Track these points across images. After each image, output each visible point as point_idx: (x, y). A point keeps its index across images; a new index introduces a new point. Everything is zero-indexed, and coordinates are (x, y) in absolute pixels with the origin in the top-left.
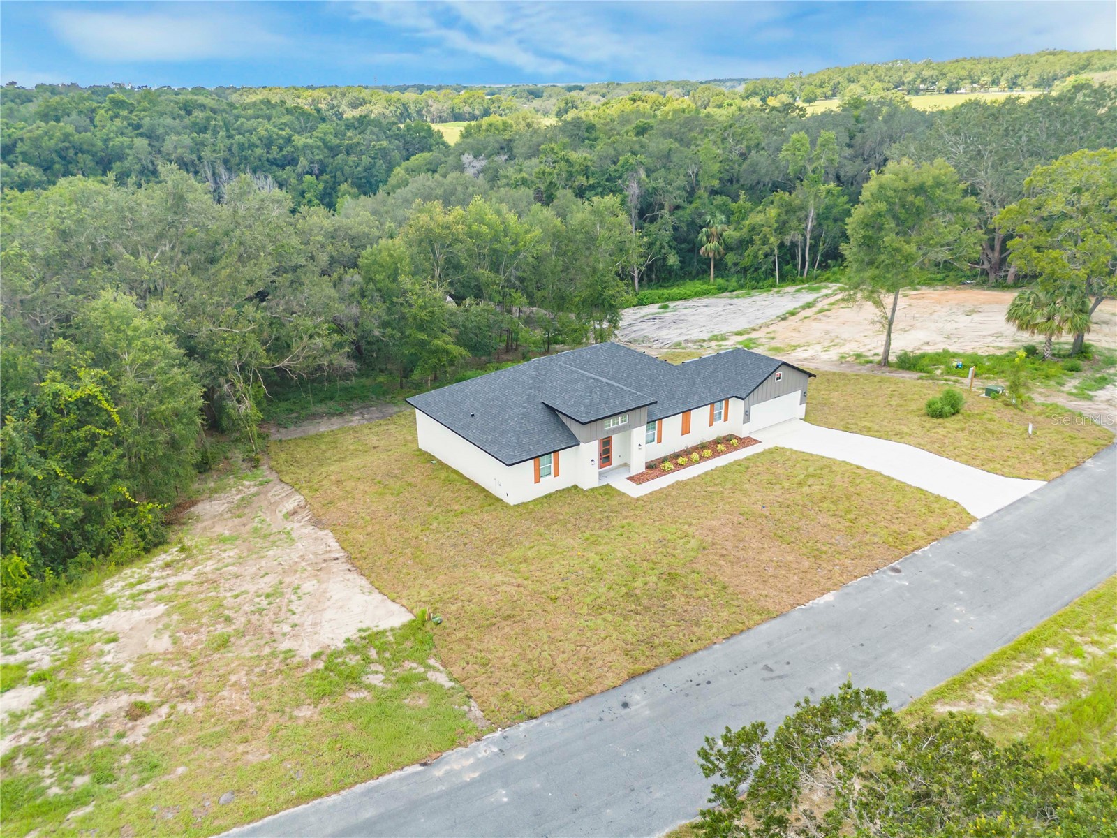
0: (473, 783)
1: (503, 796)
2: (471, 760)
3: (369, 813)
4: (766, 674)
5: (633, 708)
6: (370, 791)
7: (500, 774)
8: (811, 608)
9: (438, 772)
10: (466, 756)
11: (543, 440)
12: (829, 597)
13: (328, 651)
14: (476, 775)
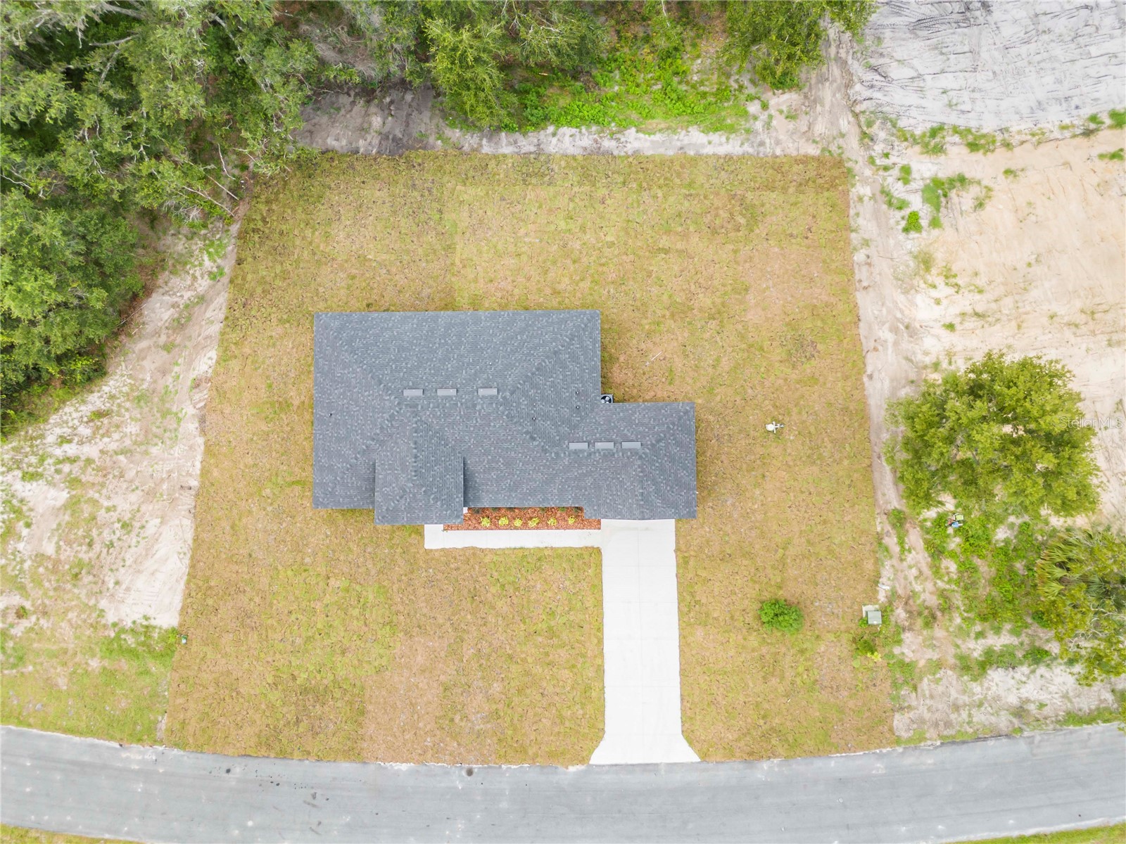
0: (133, 771)
1: (140, 787)
2: (140, 757)
3: (86, 758)
4: (310, 799)
5: (230, 775)
6: (93, 746)
7: (146, 774)
8: (386, 768)
9: (124, 755)
10: (140, 752)
11: (356, 496)
12: (404, 767)
13: (120, 626)
14: (137, 767)
